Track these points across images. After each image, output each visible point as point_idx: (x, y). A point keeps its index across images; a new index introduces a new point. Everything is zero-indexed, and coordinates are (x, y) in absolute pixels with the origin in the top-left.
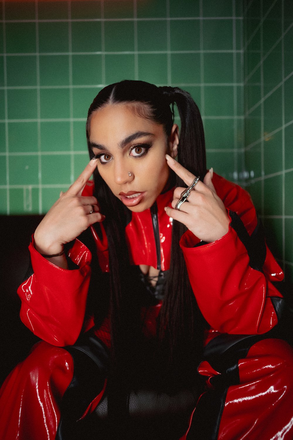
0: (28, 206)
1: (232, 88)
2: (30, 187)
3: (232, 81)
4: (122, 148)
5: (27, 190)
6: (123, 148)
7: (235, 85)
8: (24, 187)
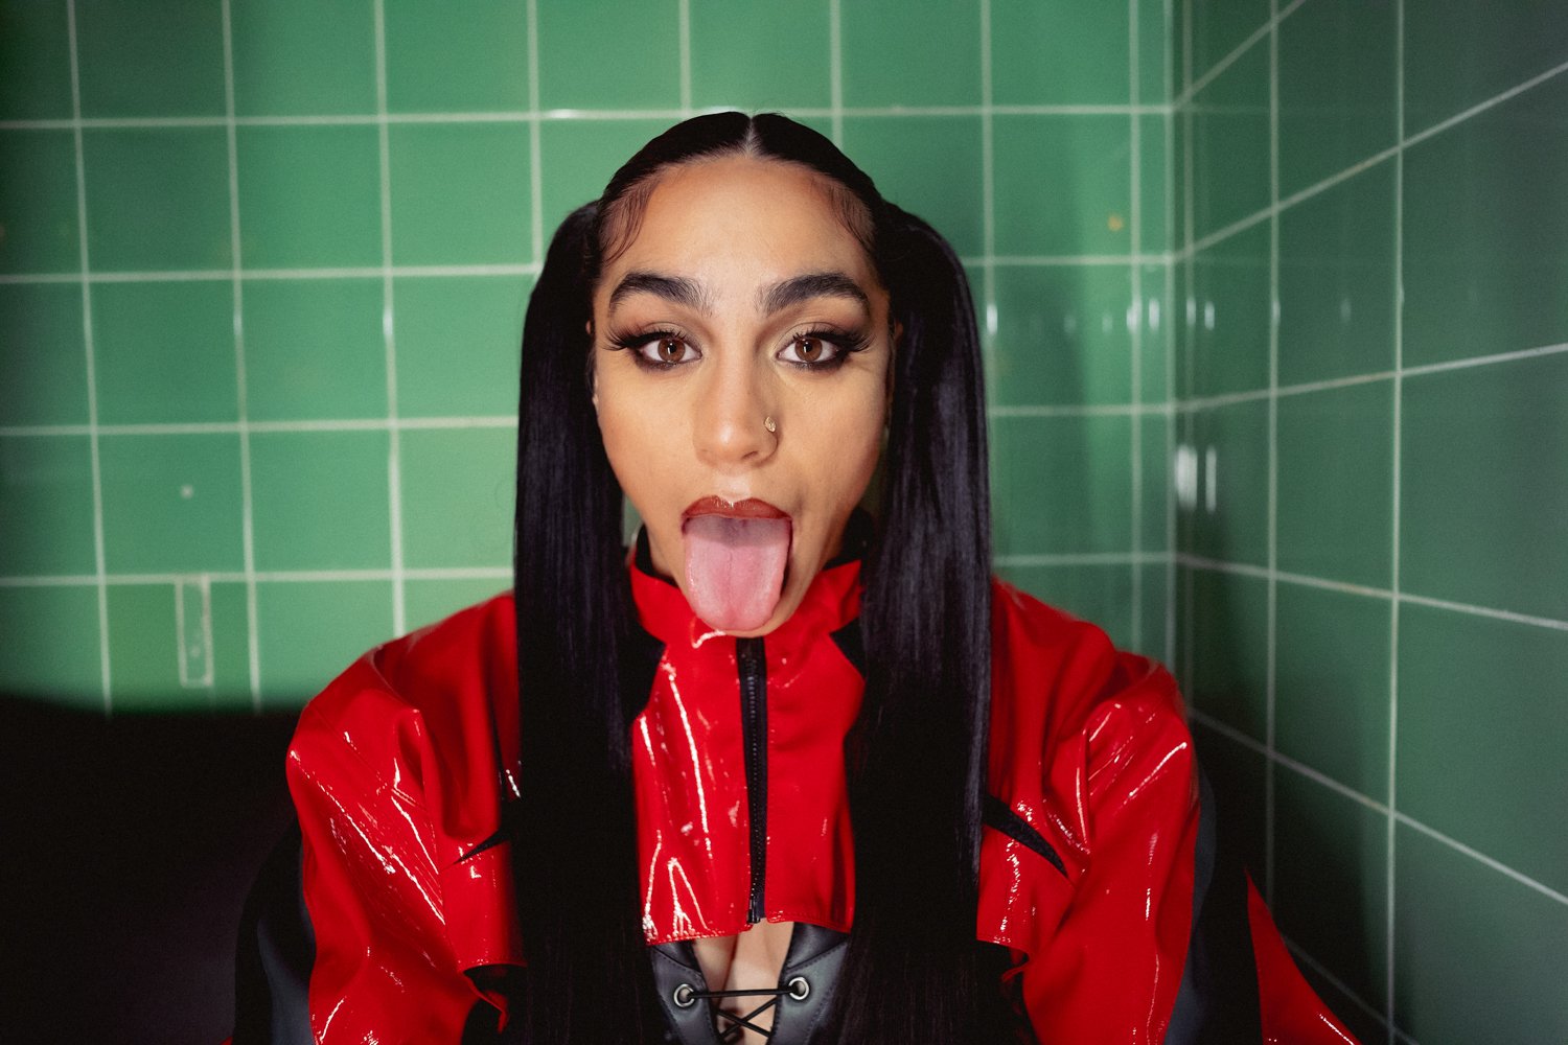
0: (196, 668)
1: (1124, 120)
2: (204, 581)
3: (1123, 97)
4: (765, 314)
5: (192, 593)
6: (770, 311)
7: (1135, 110)
8: (178, 580)
